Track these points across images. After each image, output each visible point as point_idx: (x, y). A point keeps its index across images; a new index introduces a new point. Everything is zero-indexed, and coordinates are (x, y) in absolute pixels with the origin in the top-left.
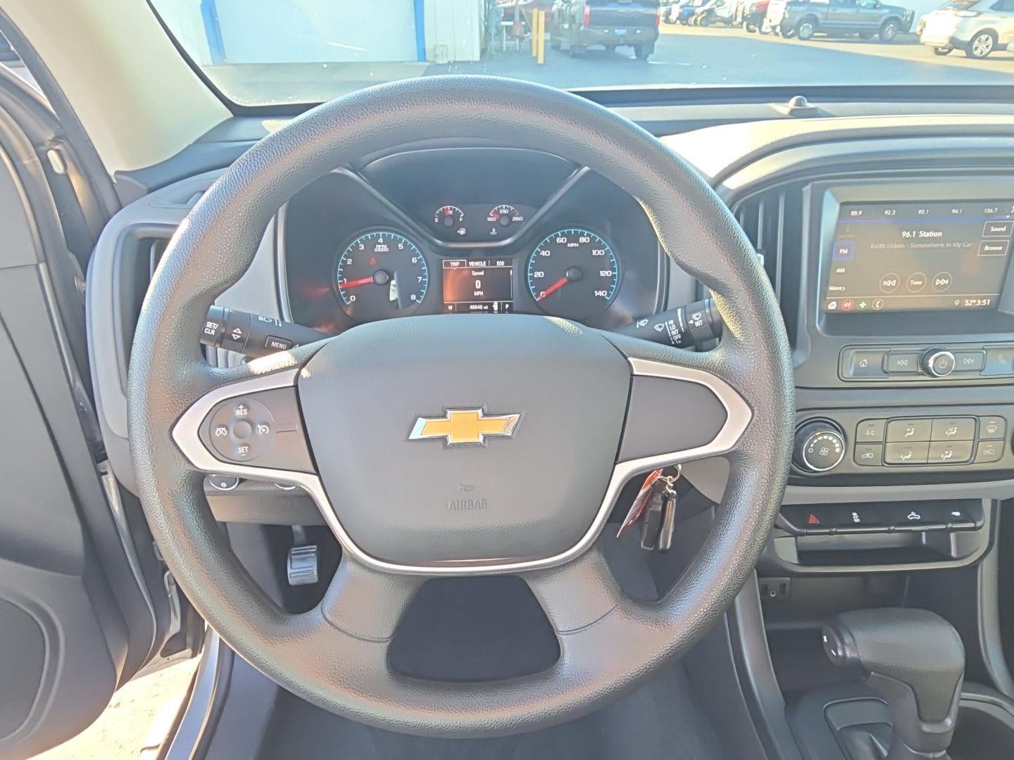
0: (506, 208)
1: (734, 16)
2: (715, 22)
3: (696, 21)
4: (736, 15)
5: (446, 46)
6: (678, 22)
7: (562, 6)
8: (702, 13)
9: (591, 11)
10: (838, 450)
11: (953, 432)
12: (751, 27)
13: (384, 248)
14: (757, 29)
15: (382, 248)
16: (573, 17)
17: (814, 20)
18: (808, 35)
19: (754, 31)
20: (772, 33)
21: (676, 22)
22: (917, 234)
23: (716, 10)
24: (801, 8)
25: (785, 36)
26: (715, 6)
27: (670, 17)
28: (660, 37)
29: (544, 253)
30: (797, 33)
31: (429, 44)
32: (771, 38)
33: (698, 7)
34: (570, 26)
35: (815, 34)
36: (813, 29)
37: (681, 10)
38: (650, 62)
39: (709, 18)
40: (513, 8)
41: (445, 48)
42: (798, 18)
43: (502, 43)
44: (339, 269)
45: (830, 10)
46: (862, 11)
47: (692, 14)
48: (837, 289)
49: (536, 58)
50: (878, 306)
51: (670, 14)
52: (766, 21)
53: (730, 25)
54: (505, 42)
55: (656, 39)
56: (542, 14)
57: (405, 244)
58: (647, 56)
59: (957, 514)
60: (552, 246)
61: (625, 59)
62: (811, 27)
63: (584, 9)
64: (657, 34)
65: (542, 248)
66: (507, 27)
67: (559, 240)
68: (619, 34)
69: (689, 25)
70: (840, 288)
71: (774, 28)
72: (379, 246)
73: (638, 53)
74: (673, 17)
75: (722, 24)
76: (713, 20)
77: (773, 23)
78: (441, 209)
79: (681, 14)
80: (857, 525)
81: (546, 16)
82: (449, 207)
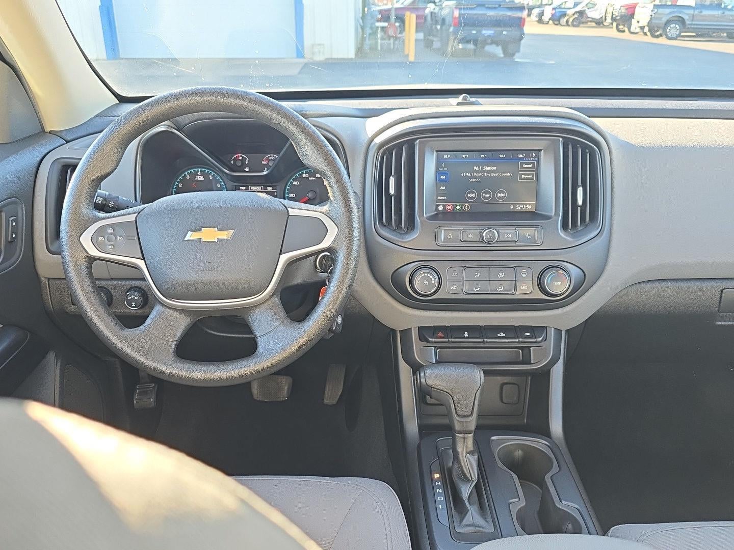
0: (273, 156)
1: (604, 18)
2: (586, 23)
3: (567, 21)
4: (606, 17)
5: (323, 45)
6: (551, 22)
7: (434, 9)
8: (574, 15)
9: (460, 15)
10: (433, 282)
11: (501, 275)
12: (621, 27)
13: (201, 178)
14: (626, 29)
15: (199, 178)
16: (444, 20)
17: (682, 21)
18: (675, 35)
19: (624, 31)
20: (642, 33)
21: (548, 22)
22: (483, 168)
23: (587, 12)
24: (667, 11)
25: (653, 36)
26: (586, 8)
27: (543, 17)
28: (525, 38)
29: (295, 183)
30: (665, 34)
31: (307, 42)
32: (640, 38)
33: (570, 8)
34: (441, 27)
35: (682, 34)
36: (680, 29)
37: (554, 12)
38: (517, 60)
39: (581, 18)
40: (389, 10)
41: (322, 46)
42: (664, 20)
43: (376, 43)
44: (174, 190)
45: (697, 12)
46: (727, 13)
47: (564, 15)
48: (441, 198)
49: (407, 56)
50: (467, 209)
51: (543, 15)
52: (634, 22)
53: (602, 25)
54: (379, 41)
55: (521, 38)
56: (414, 16)
57: (213, 176)
58: (513, 55)
59: (528, 334)
60: (300, 178)
61: (493, 56)
62: (678, 28)
63: (453, 12)
64: (522, 34)
65: (294, 180)
66: (383, 28)
67: (304, 176)
68: (486, 35)
69: (561, 25)
70: (444, 198)
71: (642, 28)
72: (198, 177)
73: (505, 51)
74: (546, 17)
75: (594, 24)
76: (584, 20)
77: (641, 24)
78: (235, 156)
79: (553, 15)
80: (467, 338)
81: (418, 17)
82: (240, 155)
